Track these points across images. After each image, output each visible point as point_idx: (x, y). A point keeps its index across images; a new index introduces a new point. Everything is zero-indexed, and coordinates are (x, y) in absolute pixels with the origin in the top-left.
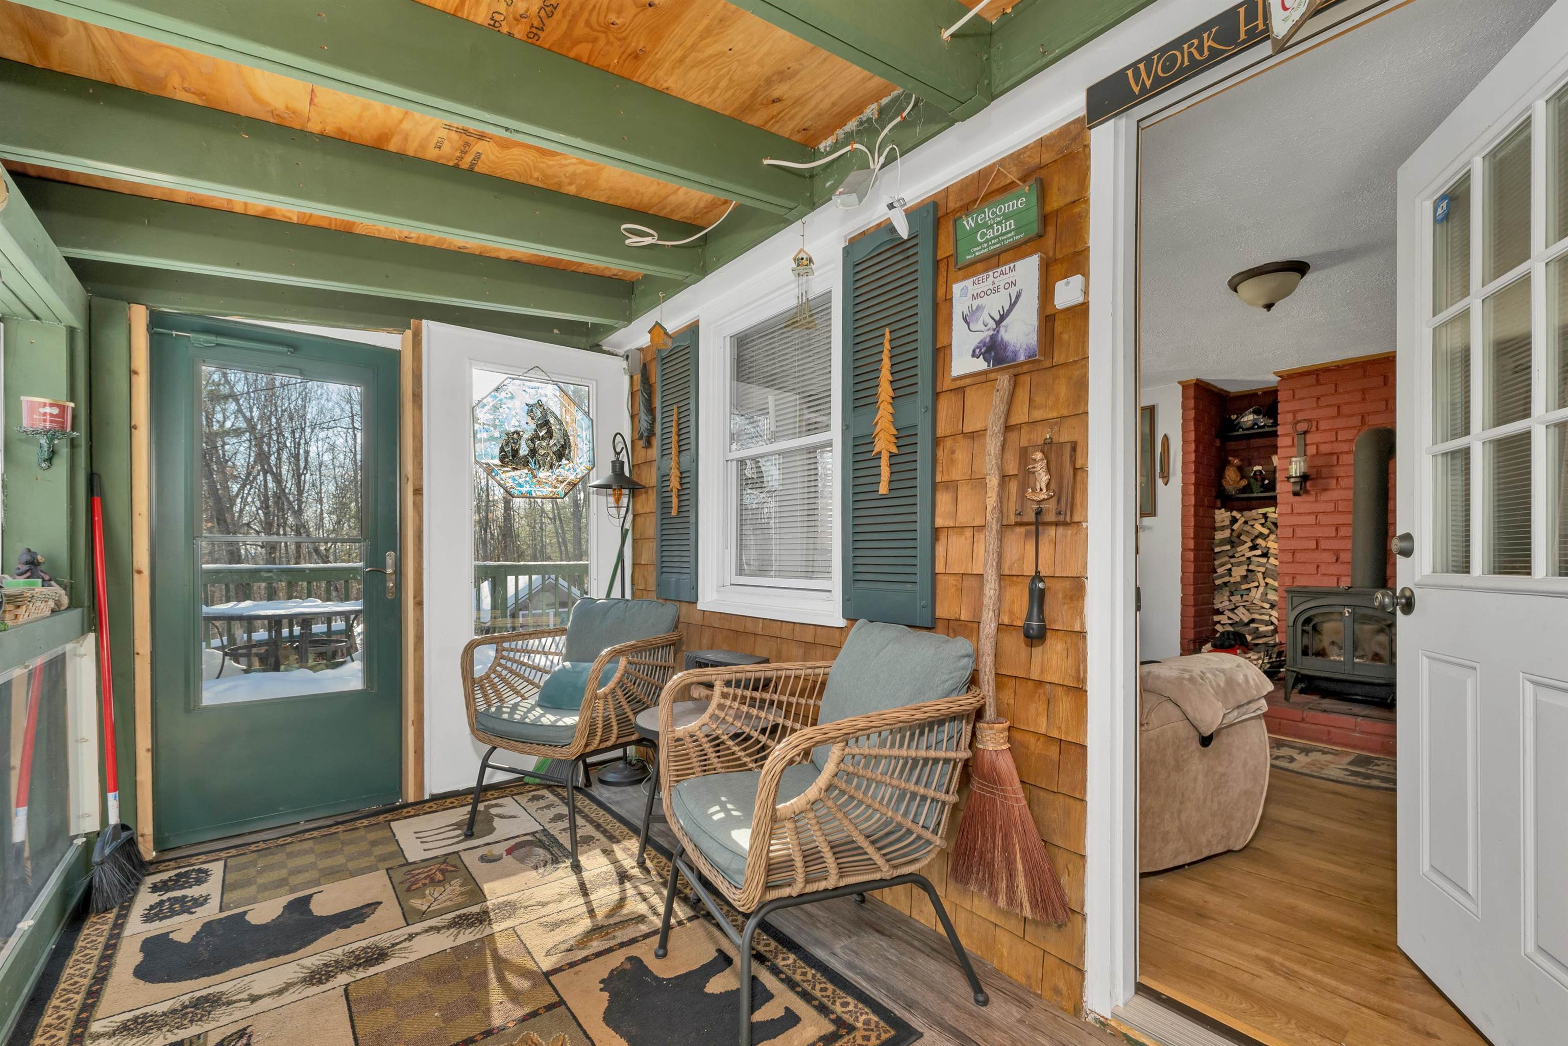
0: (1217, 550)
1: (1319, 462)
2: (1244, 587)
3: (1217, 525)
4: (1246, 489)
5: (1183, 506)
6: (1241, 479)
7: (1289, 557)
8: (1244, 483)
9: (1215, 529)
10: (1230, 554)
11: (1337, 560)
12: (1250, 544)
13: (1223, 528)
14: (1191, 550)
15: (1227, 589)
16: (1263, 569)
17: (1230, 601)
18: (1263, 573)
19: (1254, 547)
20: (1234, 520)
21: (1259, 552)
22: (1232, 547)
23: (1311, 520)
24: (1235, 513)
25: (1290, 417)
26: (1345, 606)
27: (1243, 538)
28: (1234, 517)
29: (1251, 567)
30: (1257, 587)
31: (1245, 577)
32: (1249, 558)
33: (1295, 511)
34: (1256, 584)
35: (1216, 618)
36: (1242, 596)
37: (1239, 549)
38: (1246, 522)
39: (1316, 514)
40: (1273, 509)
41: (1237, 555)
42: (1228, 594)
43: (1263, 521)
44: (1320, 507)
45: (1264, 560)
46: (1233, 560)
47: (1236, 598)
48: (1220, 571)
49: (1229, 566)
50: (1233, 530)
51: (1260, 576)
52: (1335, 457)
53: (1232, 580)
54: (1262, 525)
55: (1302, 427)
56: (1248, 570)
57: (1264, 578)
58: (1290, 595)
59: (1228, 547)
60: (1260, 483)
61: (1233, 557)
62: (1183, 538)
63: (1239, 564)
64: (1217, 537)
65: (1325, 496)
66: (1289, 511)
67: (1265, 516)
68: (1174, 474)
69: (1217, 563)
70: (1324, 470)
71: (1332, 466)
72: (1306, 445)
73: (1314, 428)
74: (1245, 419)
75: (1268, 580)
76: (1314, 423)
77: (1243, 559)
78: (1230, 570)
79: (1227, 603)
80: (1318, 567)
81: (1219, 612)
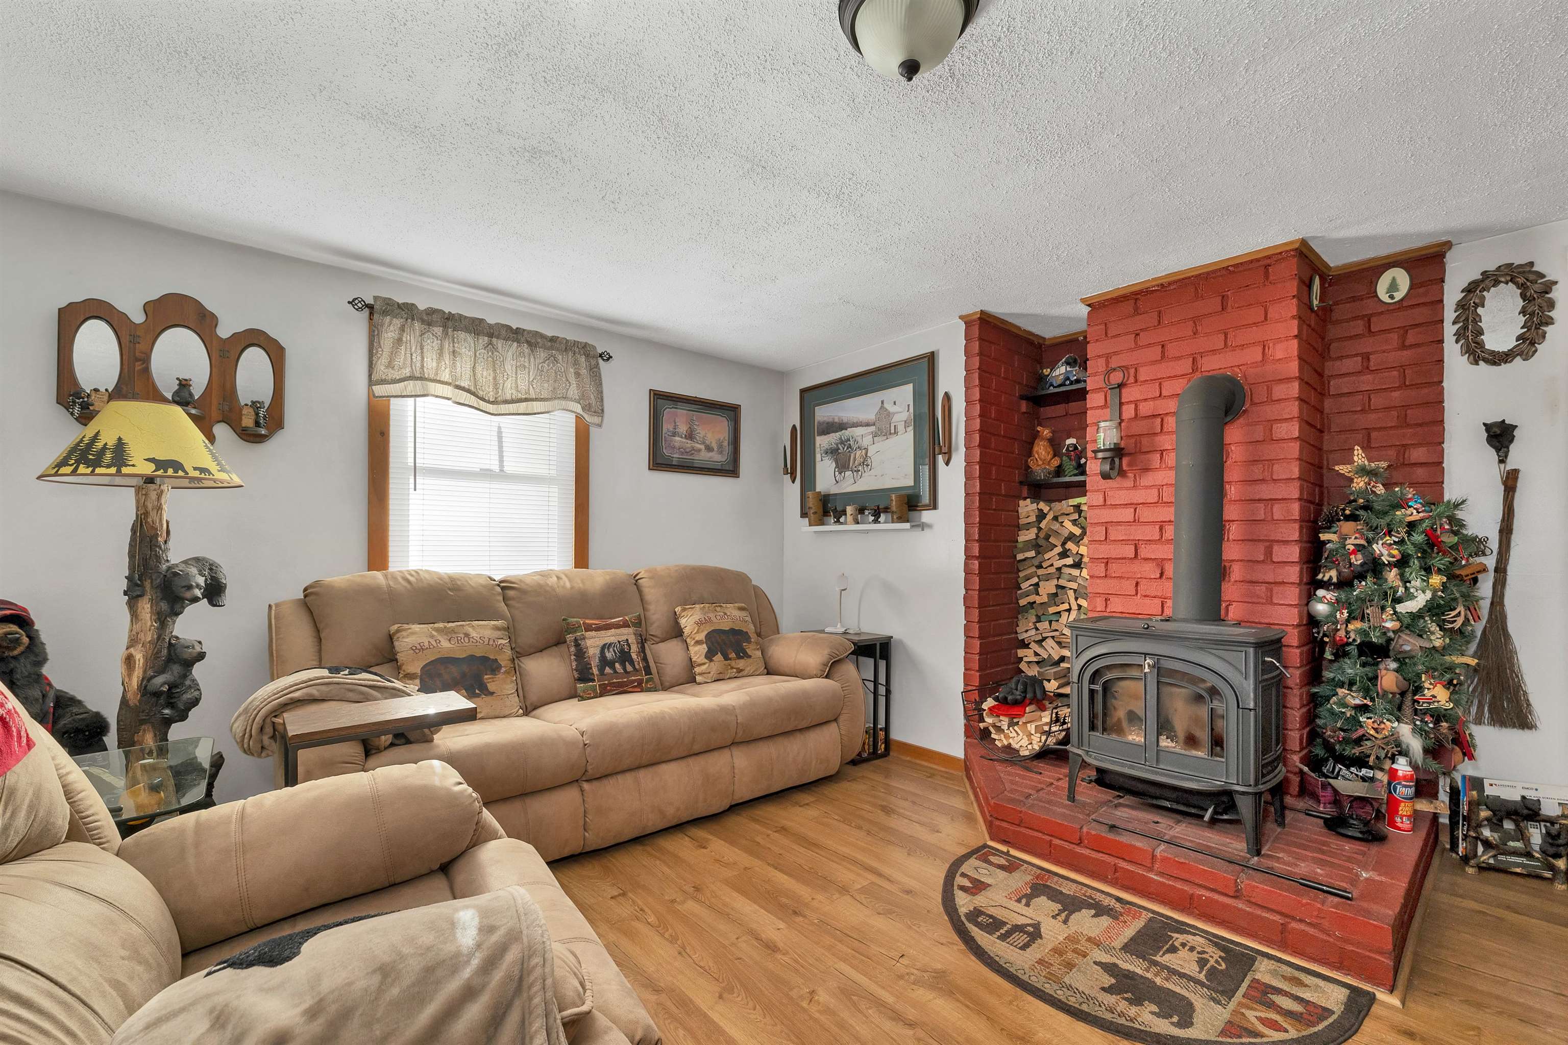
0: (1020, 557)
1: (1139, 427)
2: (1052, 610)
3: (1022, 521)
4: (1059, 471)
5: (967, 495)
6: (1055, 456)
7: (1100, 570)
8: (1056, 462)
9: (1019, 528)
10: (1036, 563)
11: (1162, 574)
12: (1059, 549)
13: (1028, 526)
14: (977, 558)
15: (1033, 611)
16: (1074, 585)
17: (1037, 629)
18: (1075, 591)
19: (1064, 554)
20: (1041, 516)
21: (1069, 561)
22: (1038, 553)
23: (1127, 514)
24: (1042, 505)
25: (1102, 361)
26: (1146, 654)
27: (1052, 540)
28: (1041, 511)
29: (1062, 582)
30: (1069, 610)
31: (1056, 595)
32: (1059, 569)
33: (1108, 503)
34: (1066, 606)
35: (1021, 653)
36: (1050, 622)
37: (1047, 556)
38: (1055, 518)
39: (1135, 506)
40: (1082, 500)
41: (1044, 565)
42: (1034, 619)
43: (1076, 516)
44: (1139, 496)
45: (1076, 572)
46: (1040, 572)
47: (1044, 625)
48: (1025, 586)
49: (1035, 580)
50: (1040, 529)
51: (1071, 594)
52: (1159, 420)
53: (1039, 600)
54: (1074, 522)
55: (1116, 378)
56: (1058, 587)
57: (1076, 599)
58: (1075, 633)
59: (1032, 554)
60: (1074, 463)
61: (1040, 567)
62: (967, 541)
63: (1048, 578)
64: (1020, 539)
65: (1148, 479)
66: (1101, 502)
67: (1077, 508)
68: (957, 449)
69: (1021, 574)
70: (1145, 441)
71: (1155, 434)
72: (1121, 404)
73: (1132, 380)
74: (1057, 372)
75: (1083, 603)
76: (1132, 371)
77: (1052, 570)
78: (1037, 585)
79: (1033, 632)
80: (1137, 584)
81: (1025, 645)
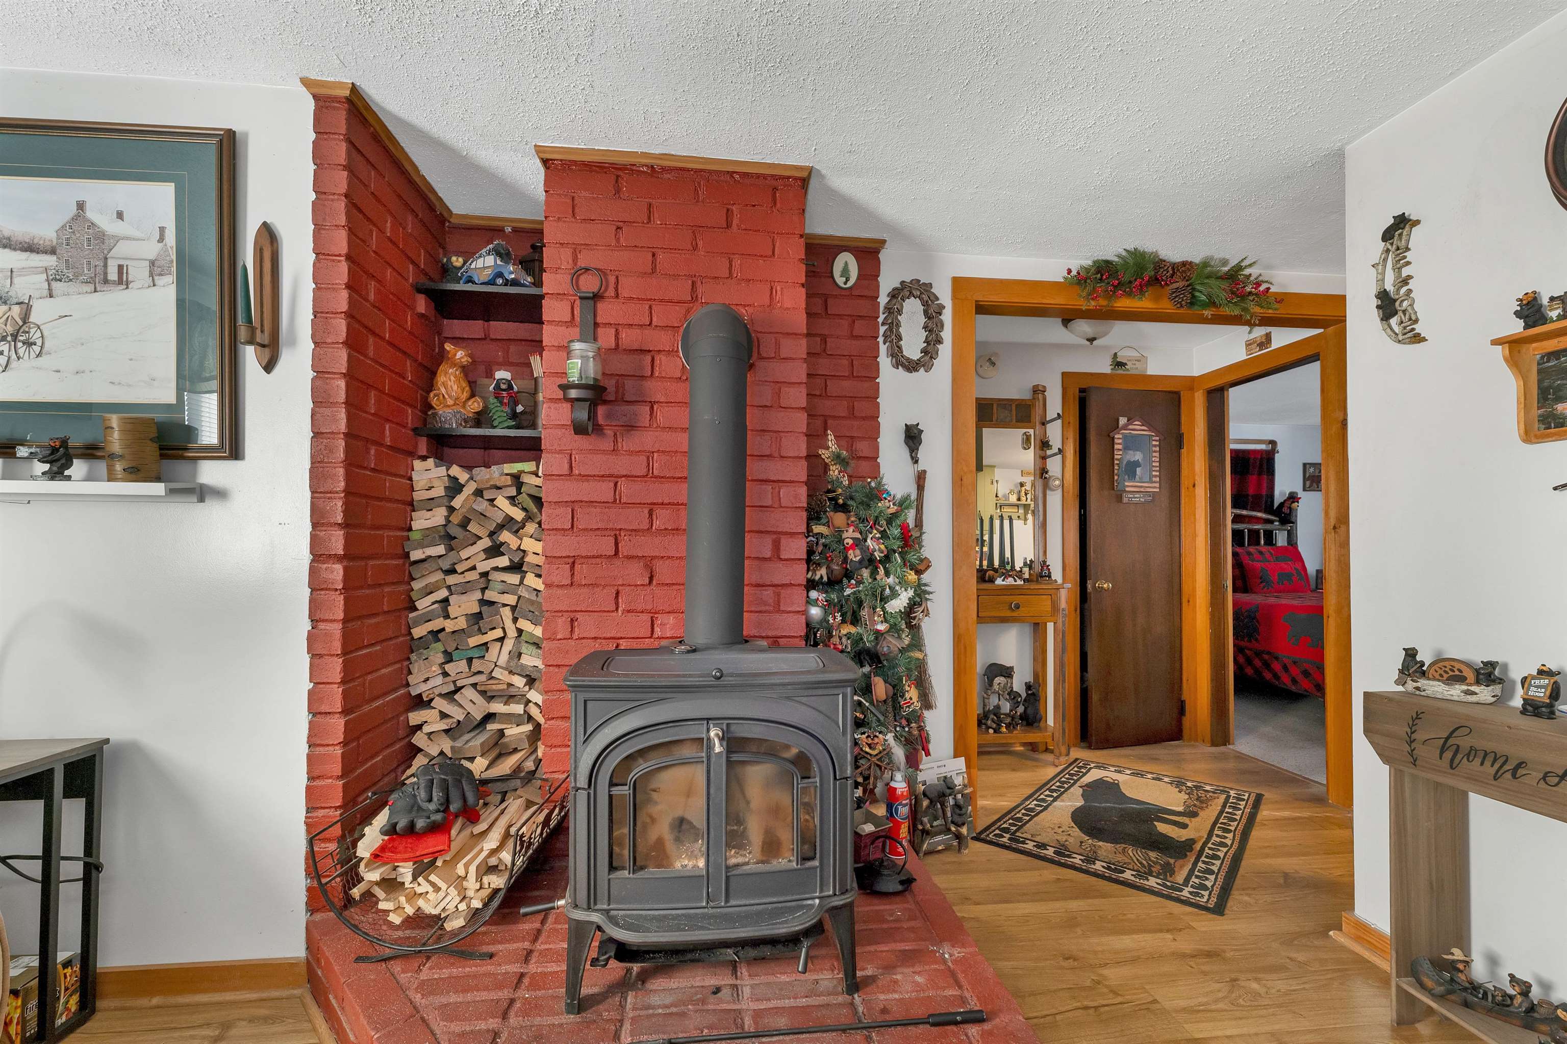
0: (416, 555)
1: (622, 364)
2: (473, 641)
3: (417, 496)
4: (480, 419)
5: (317, 435)
6: (473, 395)
7: (561, 574)
8: (475, 405)
9: (412, 505)
10: (446, 565)
11: (651, 579)
12: (486, 543)
13: (430, 504)
14: (339, 559)
15: (439, 646)
16: (511, 599)
17: (445, 674)
18: (514, 608)
19: (495, 550)
20: (455, 488)
21: (503, 561)
22: (450, 549)
23: (604, 491)
24: (455, 471)
25: (566, 254)
26: (708, 719)
27: (473, 527)
28: (454, 479)
29: (490, 595)
30: (501, 640)
31: (479, 616)
32: (485, 575)
33: (576, 472)
34: (498, 633)
35: (415, 718)
36: (470, 661)
37: (464, 554)
38: (479, 493)
39: (615, 478)
40: (529, 466)
41: (459, 568)
42: (440, 658)
43: (513, 492)
44: (621, 465)
45: (514, 579)
46: (452, 580)
47: (457, 667)
48: (423, 604)
49: (443, 593)
50: (451, 509)
51: (506, 613)
52: (648, 358)
53: (450, 626)
54: (512, 499)
55: (589, 284)
56: (483, 602)
57: (515, 620)
58: (581, 697)
59: (440, 550)
60: (507, 409)
61: (452, 571)
62: (316, 525)
63: (464, 590)
64: (416, 525)
65: (629, 443)
66: (565, 469)
67: (517, 479)
68: (293, 342)
69: (417, 585)
70: (629, 384)
71: (643, 377)
72: (596, 325)
73: (611, 292)
74: (480, 263)
75: (523, 624)
76: (612, 279)
77: (473, 576)
78: (446, 601)
79: (439, 680)
80: (618, 593)
81: (420, 702)
